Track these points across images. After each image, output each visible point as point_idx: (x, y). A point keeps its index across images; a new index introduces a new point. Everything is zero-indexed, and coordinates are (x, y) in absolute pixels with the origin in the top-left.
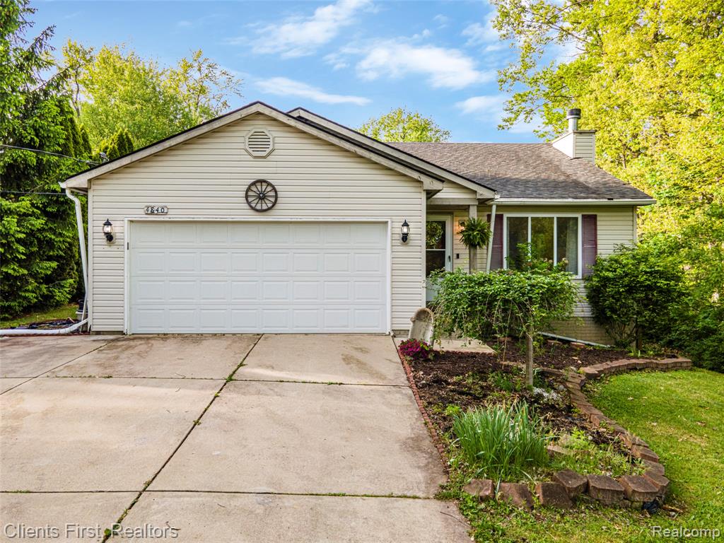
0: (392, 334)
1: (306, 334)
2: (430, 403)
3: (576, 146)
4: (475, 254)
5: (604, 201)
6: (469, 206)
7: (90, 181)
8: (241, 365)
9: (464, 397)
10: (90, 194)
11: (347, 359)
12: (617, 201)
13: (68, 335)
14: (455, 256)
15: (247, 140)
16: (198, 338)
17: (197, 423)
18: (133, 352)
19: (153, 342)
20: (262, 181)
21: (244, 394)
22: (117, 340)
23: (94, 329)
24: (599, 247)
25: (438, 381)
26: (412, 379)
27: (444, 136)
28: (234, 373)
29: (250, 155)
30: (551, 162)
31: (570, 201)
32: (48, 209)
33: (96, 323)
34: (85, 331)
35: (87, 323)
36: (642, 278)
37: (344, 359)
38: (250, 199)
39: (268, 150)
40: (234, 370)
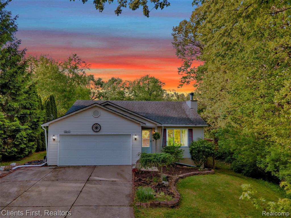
0: (132, 165)
1: (108, 166)
2: (136, 186)
3: (192, 105)
4: (157, 141)
5: (194, 125)
6: (155, 128)
7: (49, 124)
8: (90, 176)
9: (145, 184)
10: (49, 127)
11: (118, 174)
12: (197, 125)
13: (41, 166)
14: (152, 140)
15: (93, 113)
16: (78, 167)
17: (81, 192)
18: (61, 172)
19: (66, 169)
20: (97, 124)
21: (91, 184)
22: (55, 168)
23: (49, 165)
24: (193, 138)
25: (140, 180)
26: (133, 179)
27: (163, 84)
28: (89, 178)
29: (94, 117)
30: (184, 110)
31: (184, 125)
32: (32, 127)
33: (49, 163)
34: (46, 165)
35: (47, 163)
36: (202, 148)
37: (117, 174)
38: (93, 129)
39: (99, 115)
40: (88, 178)
